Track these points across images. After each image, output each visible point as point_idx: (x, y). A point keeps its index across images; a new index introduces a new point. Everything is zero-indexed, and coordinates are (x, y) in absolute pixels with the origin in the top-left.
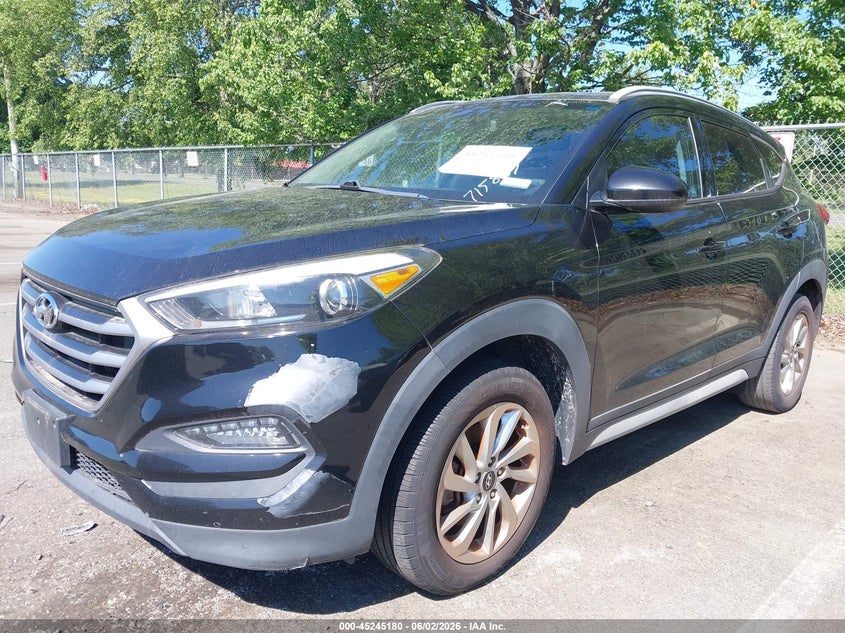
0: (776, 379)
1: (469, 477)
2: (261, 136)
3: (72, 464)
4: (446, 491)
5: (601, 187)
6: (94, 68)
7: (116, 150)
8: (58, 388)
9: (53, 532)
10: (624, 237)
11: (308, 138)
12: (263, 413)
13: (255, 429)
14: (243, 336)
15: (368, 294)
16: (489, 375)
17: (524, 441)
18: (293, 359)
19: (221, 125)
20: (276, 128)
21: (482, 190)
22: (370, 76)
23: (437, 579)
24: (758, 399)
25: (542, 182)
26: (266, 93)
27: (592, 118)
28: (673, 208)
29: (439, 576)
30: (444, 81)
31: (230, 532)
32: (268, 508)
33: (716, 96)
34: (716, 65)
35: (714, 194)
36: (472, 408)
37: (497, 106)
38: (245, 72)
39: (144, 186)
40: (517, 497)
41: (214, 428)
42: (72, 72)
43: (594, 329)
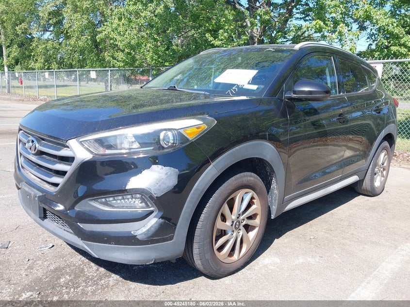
0: (372, 180)
1: (228, 223)
2: (126, 64)
3: (44, 216)
4: (218, 229)
5: (290, 89)
6: (45, 30)
7: (56, 70)
8: (37, 181)
9: (34, 249)
10: (301, 113)
11: (149, 65)
12: (134, 192)
13: (130, 200)
14: (125, 157)
15: (182, 138)
16: (238, 175)
17: (254, 207)
18: (149, 167)
19: (107, 58)
20: (134, 60)
21: (235, 90)
22: (179, 35)
23: (213, 269)
24: (364, 190)
25: (262, 87)
26: (129, 43)
27: (286, 56)
28: (324, 99)
29: (214, 268)
30: (215, 38)
31: (118, 247)
32: (136, 236)
33: (346, 45)
34: (346, 31)
35: (343, 93)
36: (229, 191)
37: (241, 50)
38: (119, 33)
39: (69, 87)
40: (250, 233)
41: (111, 199)
42: (35, 33)
43: (287, 156)
